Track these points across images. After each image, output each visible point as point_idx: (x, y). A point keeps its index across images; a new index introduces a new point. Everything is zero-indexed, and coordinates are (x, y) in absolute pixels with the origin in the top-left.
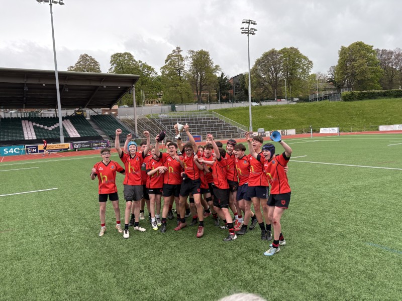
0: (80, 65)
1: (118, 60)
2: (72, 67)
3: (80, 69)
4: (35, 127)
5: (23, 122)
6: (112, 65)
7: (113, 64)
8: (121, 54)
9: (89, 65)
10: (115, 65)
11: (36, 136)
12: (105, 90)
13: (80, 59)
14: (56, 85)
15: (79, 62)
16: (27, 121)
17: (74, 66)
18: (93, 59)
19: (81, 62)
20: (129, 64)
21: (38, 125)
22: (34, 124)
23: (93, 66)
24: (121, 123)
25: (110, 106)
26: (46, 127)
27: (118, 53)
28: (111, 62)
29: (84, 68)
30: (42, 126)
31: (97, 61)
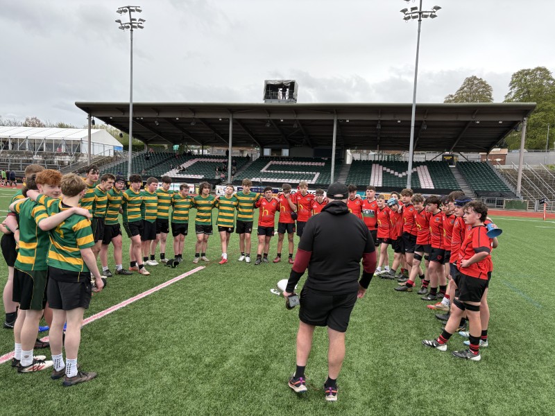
0: (463, 93)
1: (523, 81)
2: (452, 96)
3: (462, 98)
4: (384, 173)
5: (374, 165)
6: (511, 89)
7: (514, 87)
8: (529, 70)
9: (476, 91)
10: (516, 89)
11: (383, 183)
12: (478, 127)
13: (465, 83)
14: (411, 121)
15: (462, 89)
16: (378, 165)
17: (454, 94)
18: (483, 83)
19: (465, 89)
20: (540, 85)
21: (388, 170)
22: (385, 169)
23: (482, 91)
24: (499, 175)
25: (488, 150)
26: (396, 174)
27: (524, 70)
28: (511, 84)
29: (468, 96)
30: (392, 172)
31: (490, 85)
